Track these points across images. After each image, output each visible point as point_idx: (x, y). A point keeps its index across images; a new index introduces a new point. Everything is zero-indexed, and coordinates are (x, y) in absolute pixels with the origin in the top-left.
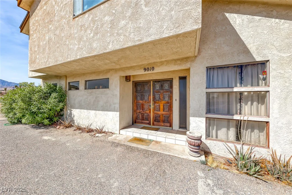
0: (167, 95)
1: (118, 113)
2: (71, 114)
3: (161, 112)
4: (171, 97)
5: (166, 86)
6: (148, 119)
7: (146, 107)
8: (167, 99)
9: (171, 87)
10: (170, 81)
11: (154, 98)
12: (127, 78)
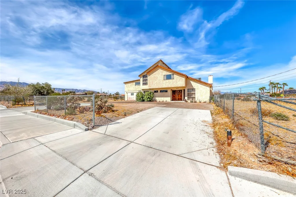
0: (181, 93)
1: (170, 98)
2: (155, 99)
3: (179, 97)
4: (182, 94)
5: (181, 91)
6: (176, 99)
7: (176, 96)
8: (181, 94)
9: (182, 91)
10: (182, 90)
11: (178, 94)
12: (171, 90)
